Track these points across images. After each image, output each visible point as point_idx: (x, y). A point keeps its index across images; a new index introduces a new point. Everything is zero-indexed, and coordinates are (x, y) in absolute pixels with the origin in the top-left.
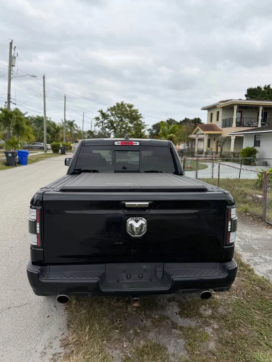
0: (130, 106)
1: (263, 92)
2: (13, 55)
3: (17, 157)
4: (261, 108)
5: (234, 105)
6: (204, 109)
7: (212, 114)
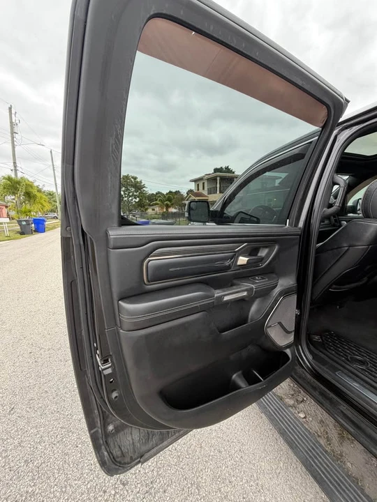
0: (135, 178)
2: (14, 121)
3: (33, 225)
5: (217, 176)
6: (192, 181)
7: (198, 185)
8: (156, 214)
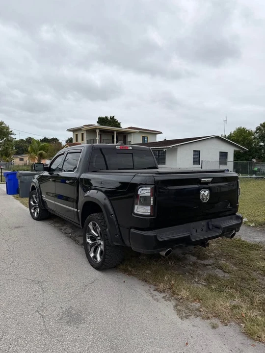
1: (110, 121)
4: (115, 133)
5: (96, 129)
6: (69, 130)
7: (77, 135)
8: (25, 165)
